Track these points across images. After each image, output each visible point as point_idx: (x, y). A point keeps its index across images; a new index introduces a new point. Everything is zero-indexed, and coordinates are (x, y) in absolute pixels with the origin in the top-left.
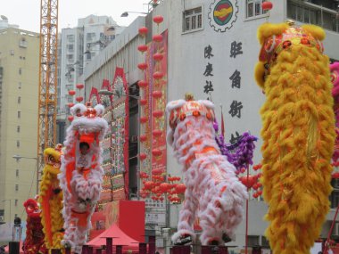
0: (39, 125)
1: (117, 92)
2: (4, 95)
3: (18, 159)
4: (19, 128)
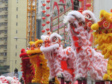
0: (27, 22)
1: (67, 4)
2: (9, 6)
3: (17, 39)
4: (17, 24)
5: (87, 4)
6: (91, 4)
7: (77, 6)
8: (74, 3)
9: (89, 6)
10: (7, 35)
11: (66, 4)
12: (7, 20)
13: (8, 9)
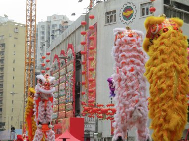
0: (25, 75)
1: (69, 58)
2: (5, 58)
3: (13, 94)
4: (14, 77)
5: (90, 57)
6: (94, 58)
7: (78, 60)
8: (76, 56)
9: (92, 59)
10: (2, 90)
11: (67, 58)
12: (3, 73)
13: (4, 62)
